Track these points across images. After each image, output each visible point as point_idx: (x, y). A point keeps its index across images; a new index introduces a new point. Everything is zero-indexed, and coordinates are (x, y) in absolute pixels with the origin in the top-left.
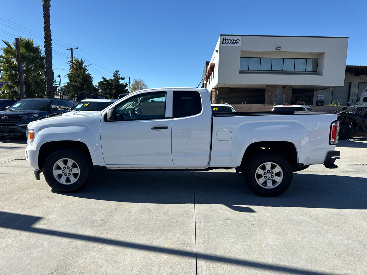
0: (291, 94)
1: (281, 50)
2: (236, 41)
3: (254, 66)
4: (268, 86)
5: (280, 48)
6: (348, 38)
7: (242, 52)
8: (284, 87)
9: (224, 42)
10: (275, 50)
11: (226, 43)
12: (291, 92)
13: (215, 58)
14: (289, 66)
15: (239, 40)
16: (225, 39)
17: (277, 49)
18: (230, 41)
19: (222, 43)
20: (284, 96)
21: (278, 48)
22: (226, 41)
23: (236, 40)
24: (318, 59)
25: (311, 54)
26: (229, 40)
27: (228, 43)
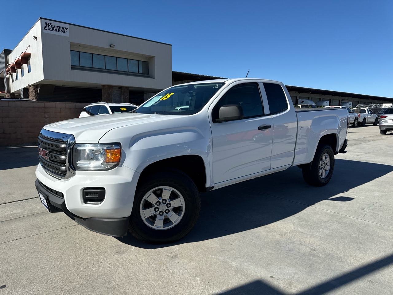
0: (128, 95)
1: (115, 48)
2: (63, 30)
3: (85, 63)
4: (104, 86)
5: (114, 45)
6: (171, 45)
7: (72, 44)
8: (120, 88)
9: (47, 28)
10: (109, 47)
11: (50, 30)
12: (128, 93)
13: (29, 46)
14: (122, 66)
15: (67, 29)
16: (47, 24)
17: (110, 46)
18: (56, 28)
19: (45, 29)
20: (122, 98)
21: (112, 46)
22: (50, 27)
23: (63, 28)
24: (148, 62)
25: (143, 56)
26: (53, 27)
27: (52, 30)
